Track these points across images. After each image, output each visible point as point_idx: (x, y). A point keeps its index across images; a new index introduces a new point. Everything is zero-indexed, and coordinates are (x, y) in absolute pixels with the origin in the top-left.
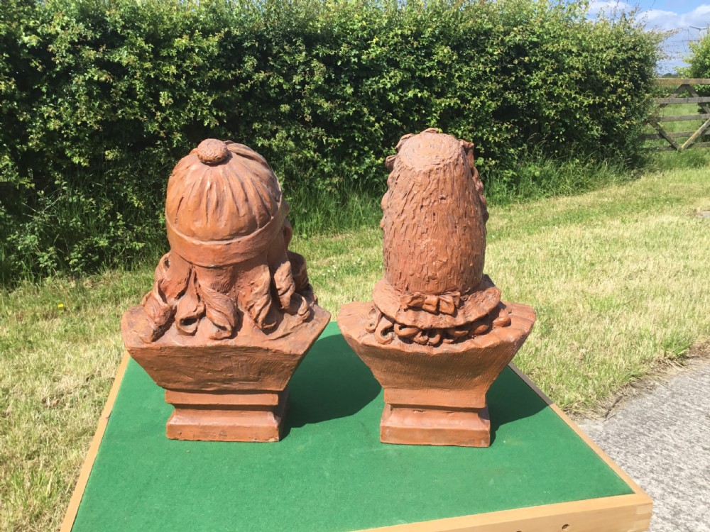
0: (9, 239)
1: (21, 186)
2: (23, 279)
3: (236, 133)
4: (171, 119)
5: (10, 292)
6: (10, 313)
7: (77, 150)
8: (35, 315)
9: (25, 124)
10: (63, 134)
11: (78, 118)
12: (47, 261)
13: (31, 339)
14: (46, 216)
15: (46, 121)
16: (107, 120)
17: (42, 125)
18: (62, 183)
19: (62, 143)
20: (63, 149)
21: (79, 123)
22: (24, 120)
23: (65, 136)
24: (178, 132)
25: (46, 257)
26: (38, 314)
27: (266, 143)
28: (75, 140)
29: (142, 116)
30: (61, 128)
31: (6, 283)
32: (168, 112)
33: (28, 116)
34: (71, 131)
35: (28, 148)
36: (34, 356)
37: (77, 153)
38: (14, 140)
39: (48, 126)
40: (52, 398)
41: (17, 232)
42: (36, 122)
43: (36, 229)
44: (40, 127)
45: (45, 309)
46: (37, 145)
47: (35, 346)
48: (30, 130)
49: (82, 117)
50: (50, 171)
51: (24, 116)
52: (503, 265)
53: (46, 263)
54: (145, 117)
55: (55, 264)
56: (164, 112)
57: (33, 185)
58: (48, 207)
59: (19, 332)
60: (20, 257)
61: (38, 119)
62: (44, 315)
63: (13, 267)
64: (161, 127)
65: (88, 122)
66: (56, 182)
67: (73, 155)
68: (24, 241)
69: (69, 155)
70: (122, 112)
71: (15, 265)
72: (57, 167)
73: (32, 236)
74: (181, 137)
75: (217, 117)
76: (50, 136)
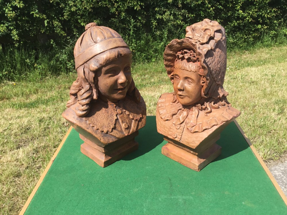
0: (56, 56)
1: (62, 34)
2: (62, 72)
3: (148, 13)
4: (121, 6)
5: (57, 77)
6: (56, 86)
7: (83, 20)
8: (65, 87)
9: (63, 9)
10: (77, 13)
11: (83, 6)
12: (70, 66)
13: (63, 97)
14: (70, 47)
15: (71, 7)
16: (95, 7)
17: (69, 9)
18: (77, 33)
19: (77, 17)
20: (78, 19)
21: (83, 8)
22: (62, 6)
23: (78, 14)
24: (124, 12)
25: (70, 64)
26: (66, 87)
27: (161, 17)
28: (82, 16)
29: (109, 5)
30: (76, 11)
31: (56, 73)
32: (120, 3)
33: (64, 5)
34: (81, 12)
35: (64, 19)
36: (63, 104)
37: (83, 21)
38: (59, 15)
39: (71, 9)
40: (67, 123)
41: (60, 53)
42: (67, 8)
43: (67, 52)
44: (68, 10)
45: (69, 85)
46: (67, 18)
47: (63, 100)
48: (64, 11)
49: (85, 6)
50: (73, 28)
51: (62, 5)
52: (264, 77)
53: (70, 67)
54: (110, 6)
55: (73, 67)
56: (118, 3)
57: (66, 34)
58: (71, 43)
59: (59, 93)
60: (61, 63)
61: (67, 6)
62: (68, 87)
63: (58, 67)
64: (117, 10)
65: (87, 8)
66: (74, 33)
67: (81, 22)
68: (62, 57)
69: (80, 22)
70: (101, 3)
71: (59, 66)
72: (75, 27)
73: (65, 55)
74: (125, 14)
75: (140, 5)
76: (72, 14)
